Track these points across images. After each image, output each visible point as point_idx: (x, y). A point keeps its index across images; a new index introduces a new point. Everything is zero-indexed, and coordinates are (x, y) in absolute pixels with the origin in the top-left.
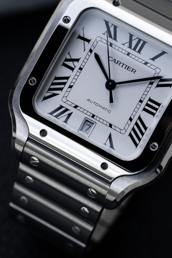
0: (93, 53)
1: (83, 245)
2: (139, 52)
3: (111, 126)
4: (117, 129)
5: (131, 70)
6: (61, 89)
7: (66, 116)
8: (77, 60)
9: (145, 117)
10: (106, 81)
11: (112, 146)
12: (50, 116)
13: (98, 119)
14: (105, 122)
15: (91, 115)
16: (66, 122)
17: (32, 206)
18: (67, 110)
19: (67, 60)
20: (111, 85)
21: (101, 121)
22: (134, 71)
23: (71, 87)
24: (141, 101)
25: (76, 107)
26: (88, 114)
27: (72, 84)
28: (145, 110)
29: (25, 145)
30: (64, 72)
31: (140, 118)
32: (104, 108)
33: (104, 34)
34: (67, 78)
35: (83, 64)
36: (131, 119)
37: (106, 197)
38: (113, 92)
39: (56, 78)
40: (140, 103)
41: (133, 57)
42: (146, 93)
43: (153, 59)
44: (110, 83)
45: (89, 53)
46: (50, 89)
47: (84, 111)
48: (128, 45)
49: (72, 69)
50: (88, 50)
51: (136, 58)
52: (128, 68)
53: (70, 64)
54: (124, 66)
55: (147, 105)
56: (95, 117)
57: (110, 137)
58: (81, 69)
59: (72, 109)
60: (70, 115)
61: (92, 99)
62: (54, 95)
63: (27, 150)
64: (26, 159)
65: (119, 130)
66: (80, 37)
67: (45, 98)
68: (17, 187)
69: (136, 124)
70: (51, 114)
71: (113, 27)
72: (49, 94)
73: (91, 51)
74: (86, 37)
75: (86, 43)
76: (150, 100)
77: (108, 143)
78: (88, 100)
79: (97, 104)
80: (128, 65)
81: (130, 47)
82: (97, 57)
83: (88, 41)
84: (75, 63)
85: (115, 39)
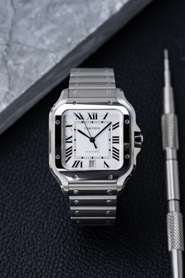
0: (76, 130)
1: (114, 218)
2: (96, 119)
3: (102, 158)
4: (106, 158)
5: (97, 128)
6: (71, 153)
7: (80, 165)
8: (71, 137)
9: (115, 145)
10: (89, 139)
11: (108, 167)
12: (73, 168)
13: (95, 158)
14: (99, 158)
15: (91, 158)
16: (81, 166)
17: (82, 213)
18: (79, 162)
19: (67, 139)
20: (93, 140)
21: (97, 158)
22: (99, 128)
23: (75, 150)
24: (110, 140)
25: (82, 158)
26: (90, 158)
27: (75, 149)
28: (113, 143)
29: (69, 187)
30: (68, 145)
31: (113, 148)
32: (95, 152)
33: (76, 119)
34: (71, 147)
35: (75, 137)
36: (110, 150)
37: (117, 190)
38: (95, 142)
39: (67, 150)
40: (110, 141)
41: (95, 122)
42: (110, 135)
43: (104, 118)
44: (92, 139)
45: (75, 131)
46: (66, 156)
47: (87, 158)
48: (90, 118)
49: (71, 142)
50: (73, 130)
51: (97, 122)
52: (96, 128)
53: (69, 140)
54: (94, 128)
55: (113, 140)
56: (93, 158)
57: (105, 163)
58: (75, 140)
59: (81, 160)
60: (81, 163)
61: (88, 151)
62: (70, 158)
63: (71, 189)
64: (71, 193)
65: (107, 158)
66: (67, 126)
67: (67, 161)
68: (72, 208)
69: (113, 151)
70: (73, 167)
71: (78, 114)
72: (67, 159)
73: (75, 130)
74: (69, 125)
75: (71, 127)
76: (113, 137)
77: (106, 166)
78: (86, 152)
79: (91, 152)
80: (95, 127)
81: (91, 119)
82: (79, 131)
83: (71, 126)
84: (71, 139)
85: (83, 119)
